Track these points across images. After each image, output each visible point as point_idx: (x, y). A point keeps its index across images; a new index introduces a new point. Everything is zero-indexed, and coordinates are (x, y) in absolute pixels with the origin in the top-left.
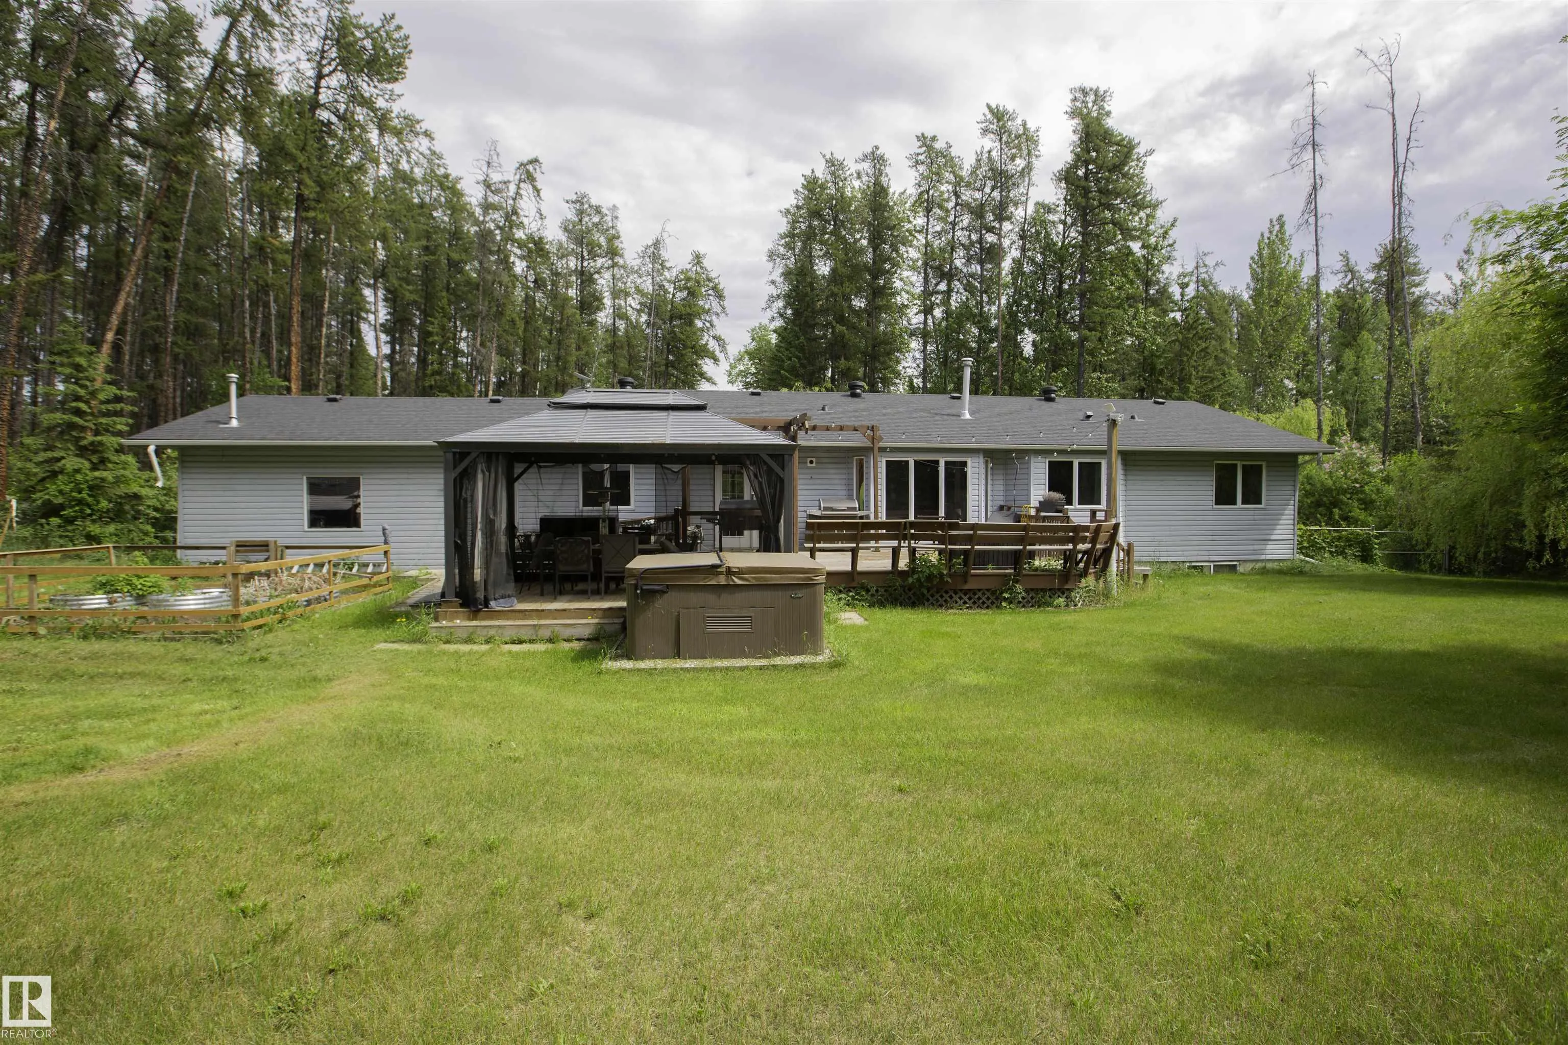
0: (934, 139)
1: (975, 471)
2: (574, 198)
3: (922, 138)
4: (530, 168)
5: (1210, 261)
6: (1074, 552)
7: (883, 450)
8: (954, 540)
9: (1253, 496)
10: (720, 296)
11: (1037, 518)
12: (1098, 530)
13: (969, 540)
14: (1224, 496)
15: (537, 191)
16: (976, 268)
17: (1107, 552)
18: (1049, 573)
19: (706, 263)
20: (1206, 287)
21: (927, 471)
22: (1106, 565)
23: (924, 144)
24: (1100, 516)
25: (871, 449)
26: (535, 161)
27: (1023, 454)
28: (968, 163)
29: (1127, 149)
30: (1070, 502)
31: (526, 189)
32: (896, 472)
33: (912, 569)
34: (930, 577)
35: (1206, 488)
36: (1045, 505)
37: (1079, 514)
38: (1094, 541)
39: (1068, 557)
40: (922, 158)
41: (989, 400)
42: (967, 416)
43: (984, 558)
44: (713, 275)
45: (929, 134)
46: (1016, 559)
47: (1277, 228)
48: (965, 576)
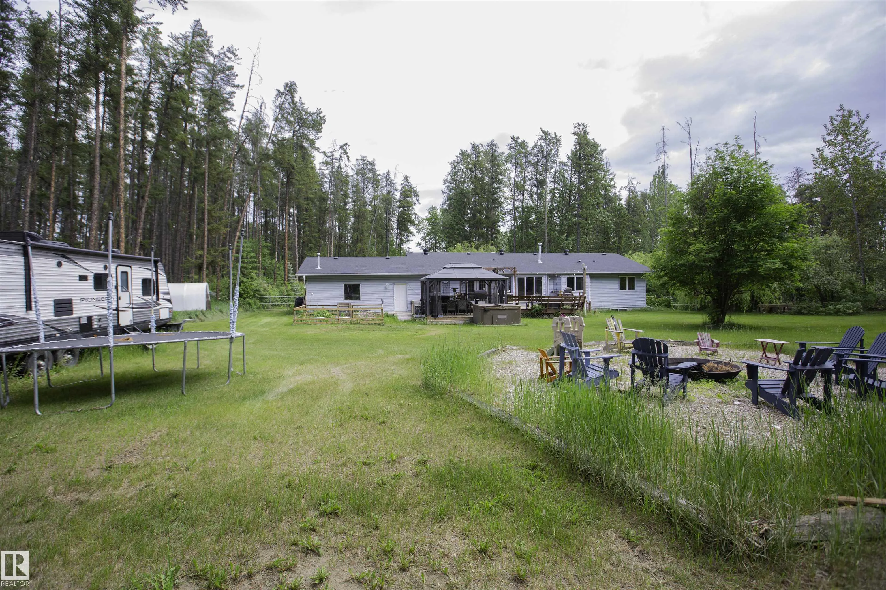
0: (518, 138)
1: (545, 280)
2: (360, 158)
3: (513, 138)
4: (345, 148)
5: (635, 182)
6: (574, 303)
7: (517, 274)
8: (543, 301)
9: (631, 287)
10: (417, 195)
11: (564, 295)
12: (580, 298)
13: (547, 301)
14: (622, 287)
15: (348, 158)
16: (535, 189)
17: (583, 304)
18: (568, 309)
19: (410, 181)
20: (632, 192)
21: (530, 281)
22: (583, 307)
23: (514, 140)
24: (581, 294)
25: (514, 274)
26: (345, 145)
27: (559, 275)
28: (530, 145)
29: (595, 146)
30: (573, 290)
31: (344, 157)
32: (521, 281)
33: (532, 309)
34: (537, 311)
35: (616, 284)
36: (566, 291)
37: (576, 293)
38: (579, 301)
39: (573, 305)
40: (513, 145)
41: (546, 254)
42: (540, 262)
43: (551, 306)
44: (413, 186)
45: (516, 136)
46: (559, 306)
47: (661, 170)
48: (546, 310)
